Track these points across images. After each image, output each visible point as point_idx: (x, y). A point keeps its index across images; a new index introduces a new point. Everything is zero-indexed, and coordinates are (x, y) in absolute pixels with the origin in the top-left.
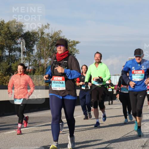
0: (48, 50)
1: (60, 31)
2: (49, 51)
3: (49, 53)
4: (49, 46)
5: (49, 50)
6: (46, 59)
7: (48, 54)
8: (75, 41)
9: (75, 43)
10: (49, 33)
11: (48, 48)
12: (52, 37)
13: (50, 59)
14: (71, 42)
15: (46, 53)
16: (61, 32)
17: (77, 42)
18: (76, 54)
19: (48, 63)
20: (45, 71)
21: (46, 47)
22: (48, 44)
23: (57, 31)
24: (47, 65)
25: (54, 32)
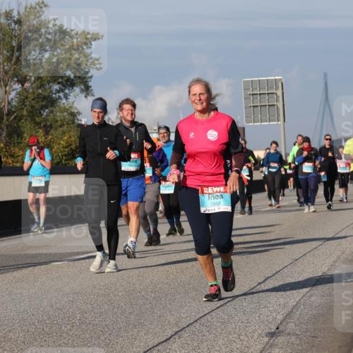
0: (12, 59)
1: (43, 3)
2: (13, 62)
3: (13, 68)
4: (13, 47)
5: (14, 59)
6: (6, 87)
7: (10, 73)
8: (88, 33)
9: (87, 39)
10: (12, 10)
11: (12, 55)
12: (19, 22)
13: (18, 86)
14: (77, 34)
15: (6, 67)
16: (46, 6)
17: (93, 34)
18: (92, 70)
19: (12, 99)
20: (5, 120)
21: (5, 52)
22: (10, 42)
23: (34, 4)
24: (9, 103)
25: (26, 7)
